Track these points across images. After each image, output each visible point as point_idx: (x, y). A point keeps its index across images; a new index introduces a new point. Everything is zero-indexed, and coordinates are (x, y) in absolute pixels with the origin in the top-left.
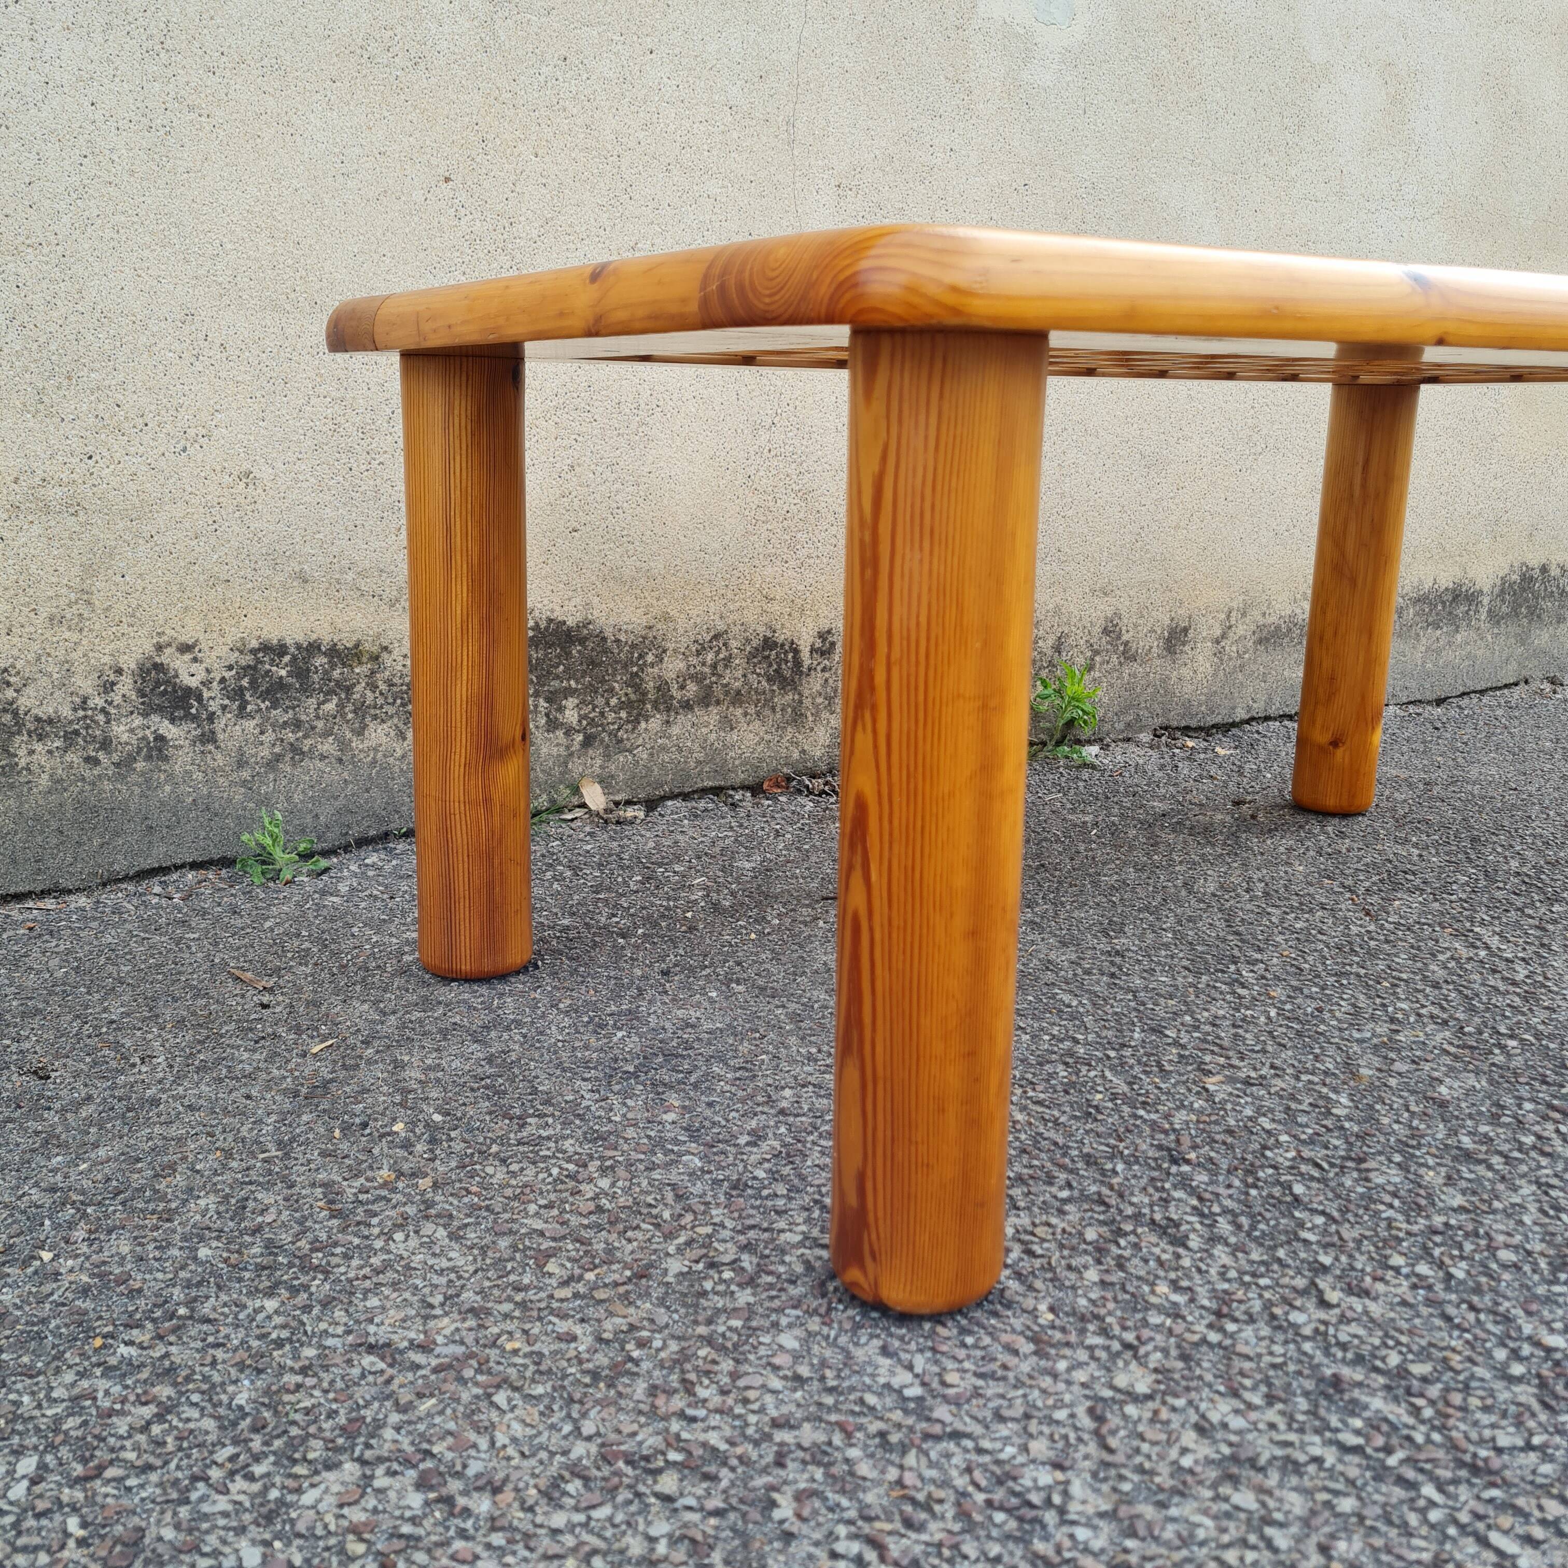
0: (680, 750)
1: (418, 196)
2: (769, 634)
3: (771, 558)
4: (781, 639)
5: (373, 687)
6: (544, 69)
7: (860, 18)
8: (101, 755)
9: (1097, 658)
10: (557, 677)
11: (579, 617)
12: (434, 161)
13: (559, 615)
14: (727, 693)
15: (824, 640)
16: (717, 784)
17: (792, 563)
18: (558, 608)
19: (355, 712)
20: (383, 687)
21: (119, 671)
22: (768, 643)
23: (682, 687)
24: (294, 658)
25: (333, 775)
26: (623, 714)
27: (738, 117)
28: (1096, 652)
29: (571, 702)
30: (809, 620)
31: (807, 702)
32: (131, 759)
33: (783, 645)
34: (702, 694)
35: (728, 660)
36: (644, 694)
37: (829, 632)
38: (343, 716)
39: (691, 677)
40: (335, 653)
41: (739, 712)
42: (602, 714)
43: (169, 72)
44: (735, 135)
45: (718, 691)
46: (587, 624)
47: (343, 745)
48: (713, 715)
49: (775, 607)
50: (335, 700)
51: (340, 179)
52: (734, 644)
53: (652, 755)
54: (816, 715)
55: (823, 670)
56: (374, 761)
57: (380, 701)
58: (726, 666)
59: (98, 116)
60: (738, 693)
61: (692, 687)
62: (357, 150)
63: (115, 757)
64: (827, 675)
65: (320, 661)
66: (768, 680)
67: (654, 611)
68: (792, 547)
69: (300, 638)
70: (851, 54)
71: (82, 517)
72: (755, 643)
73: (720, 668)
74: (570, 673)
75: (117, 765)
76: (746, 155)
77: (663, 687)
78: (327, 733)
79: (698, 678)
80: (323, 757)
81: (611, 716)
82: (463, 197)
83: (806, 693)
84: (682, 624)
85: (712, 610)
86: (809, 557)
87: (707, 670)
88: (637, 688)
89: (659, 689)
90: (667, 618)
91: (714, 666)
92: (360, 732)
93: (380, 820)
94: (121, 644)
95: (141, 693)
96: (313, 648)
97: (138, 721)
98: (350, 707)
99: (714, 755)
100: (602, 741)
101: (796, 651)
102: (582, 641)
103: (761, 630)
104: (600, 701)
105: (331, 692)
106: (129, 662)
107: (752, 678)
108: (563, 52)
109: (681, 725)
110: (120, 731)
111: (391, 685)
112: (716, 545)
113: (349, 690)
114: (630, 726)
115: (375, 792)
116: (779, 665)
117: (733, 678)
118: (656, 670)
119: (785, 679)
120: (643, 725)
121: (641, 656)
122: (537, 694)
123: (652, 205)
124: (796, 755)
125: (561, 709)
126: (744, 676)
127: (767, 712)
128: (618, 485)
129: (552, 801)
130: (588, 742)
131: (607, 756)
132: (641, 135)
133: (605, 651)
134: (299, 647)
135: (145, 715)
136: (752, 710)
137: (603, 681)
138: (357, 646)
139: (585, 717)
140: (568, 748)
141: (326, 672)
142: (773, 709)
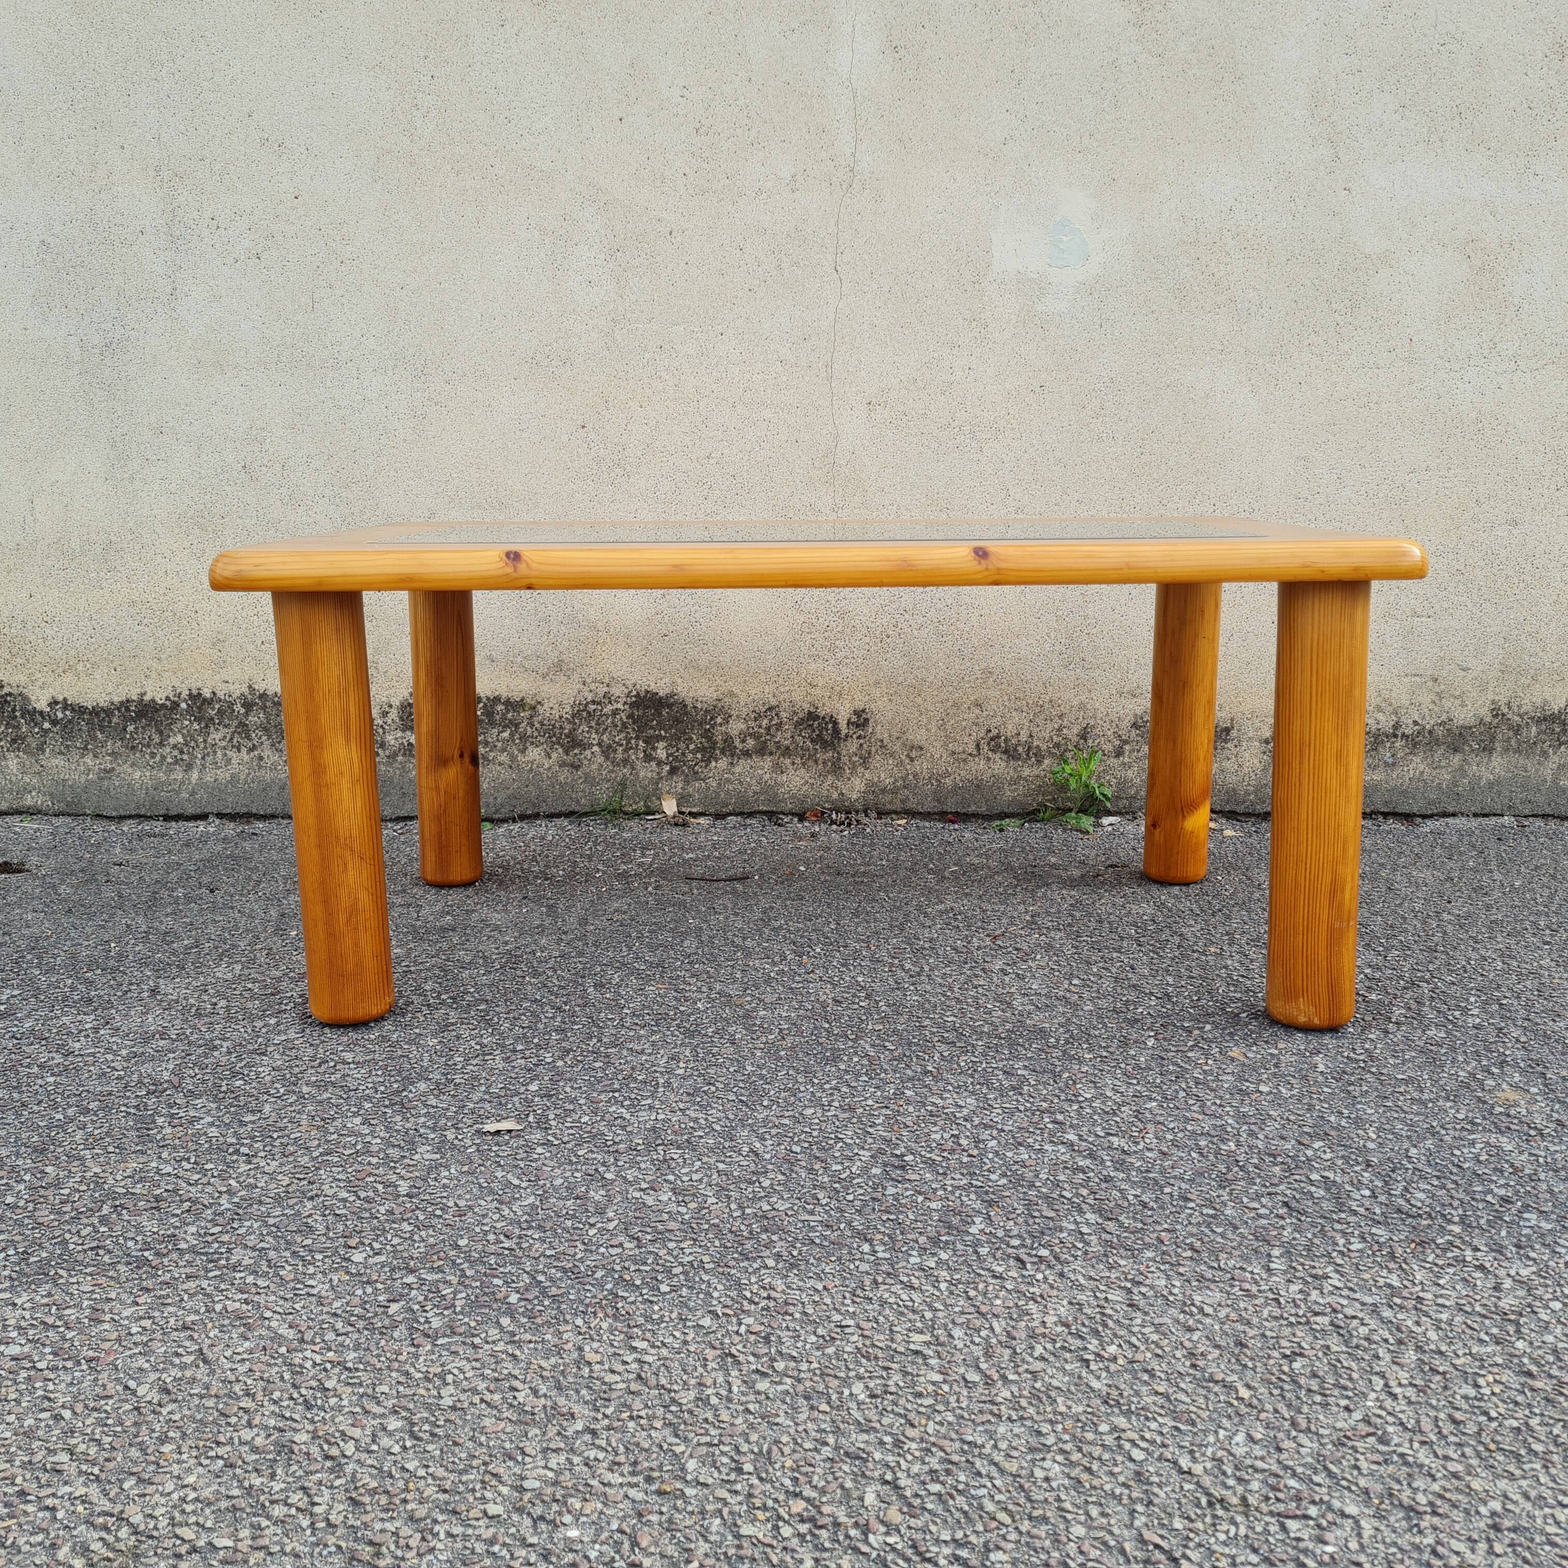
0: (741, 783)
1: (565, 438)
2: (812, 709)
3: (816, 657)
4: (822, 714)
5: (532, 725)
6: (647, 355)
7: (886, 289)
8: (380, 751)
9: (1127, 747)
10: (652, 728)
11: (668, 691)
12: (575, 417)
13: (653, 688)
14: (778, 748)
15: (859, 717)
16: (769, 809)
17: (832, 662)
18: (652, 684)
19: (520, 739)
20: (537, 725)
21: (391, 706)
22: (812, 716)
23: (743, 741)
24: (485, 705)
25: (506, 775)
26: (699, 756)
28: (1126, 742)
29: (661, 745)
30: (846, 702)
31: (845, 759)
32: (395, 754)
33: (824, 718)
34: (758, 747)
35: (779, 726)
36: (715, 743)
37: (863, 711)
38: (513, 741)
39: (750, 735)
40: (508, 703)
41: (788, 761)
42: (683, 754)
43: (425, 386)
44: (785, 379)
45: (771, 746)
46: (672, 695)
47: (513, 758)
48: (767, 762)
49: (817, 691)
50: (509, 731)
51: (518, 433)
52: (784, 715)
53: (720, 784)
54: (853, 768)
55: (859, 737)
56: (531, 770)
57: (535, 734)
58: (777, 729)
59: (389, 413)
60: (787, 748)
61: (751, 742)
62: (529, 416)
63: (387, 753)
64: (862, 741)
65: (500, 707)
66: (812, 741)
67: (722, 689)
68: (832, 649)
69: (489, 694)
70: (878, 314)
71: (374, 623)
72: (801, 715)
73: (773, 731)
74: (660, 725)
75: (388, 757)
76: (792, 391)
77: (728, 740)
78: (503, 750)
79: (756, 736)
80: (500, 764)
81: (690, 756)
82: (592, 436)
83: (844, 752)
84: (743, 698)
85: (767, 691)
86: (846, 657)
87: (762, 731)
88: (709, 739)
89: (725, 741)
90: (732, 694)
91: (768, 729)
92: (523, 751)
93: (534, 805)
94: (392, 692)
95: (401, 719)
96: (497, 700)
97: (399, 734)
98: (517, 736)
99: (767, 789)
100: (683, 772)
101: (835, 723)
102: (670, 706)
103: (806, 707)
104: (682, 745)
105: (506, 726)
106: (396, 702)
107: (798, 739)
108: (659, 343)
109: (742, 766)
110: (390, 738)
111: (542, 725)
112: (770, 648)
113: (517, 726)
114: (704, 764)
115: (531, 788)
116: (821, 732)
117: (784, 737)
118: (723, 728)
119: (826, 742)
120: (713, 764)
121: (712, 719)
122: (637, 738)
123: (721, 429)
124: (835, 796)
125: (654, 749)
126: (792, 737)
127: (811, 763)
128: (697, 607)
129: (647, 807)
130: (673, 771)
131: (687, 782)
132: (714, 387)
133: (686, 713)
134: (488, 699)
135: (403, 731)
136: (798, 761)
137: (685, 733)
138: (522, 700)
139: (672, 755)
140: (658, 773)
141: (503, 714)
142: (816, 761)
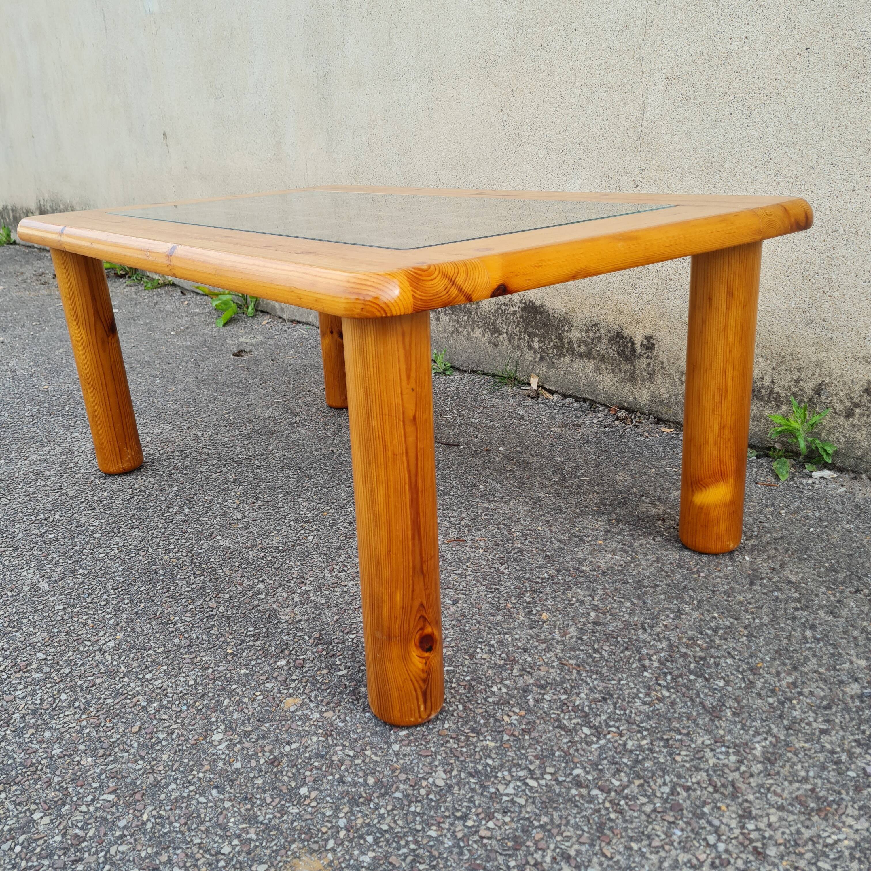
0: (577, 376)
1: (493, 119)
2: (619, 330)
4: (625, 335)
5: (477, 314)
10: (532, 327)
11: (540, 302)
12: (497, 104)
13: (533, 300)
14: (598, 355)
15: (649, 341)
16: (591, 398)
17: (633, 295)
19: (472, 322)
20: (479, 315)
22: (619, 335)
23: (579, 346)
25: (466, 344)
26: (555, 351)
27: (614, 52)
29: (536, 339)
30: (641, 328)
31: (638, 372)
33: (626, 338)
34: (587, 352)
35: (600, 338)
36: (564, 344)
37: (651, 337)
38: (469, 322)
39: (583, 342)
41: (603, 366)
42: (547, 348)
45: (594, 353)
46: (542, 306)
47: (469, 333)
48: (591, 364)
49: (623, 317)
52: (602, 331)
53: (565, 374)
54: (643, 380)
55: (648, 357)
56: (476, 343)
57: (478, 320)
58: (599, 341)
60: (604, 356)
61: (583, 348)
64: (649, 361)
66: (618, 354)
67: (569, 306)
68: (635, 285)
72: (613, 333)
73: (596, 341)
74: (536, 326)
76: (617, 72)
77: (571, 343)
78: (465, 328)
79: (586, 344)
80: (464, 336)
81: (550, 351)
83: (638, 367)
84: (580, 315)
85: (593, 312)
86: (643, 293)
87: (590, 340)
88: (561, 340)
89: (569, 344)
90: (574, 311)
91: (593, 339)
92: (473, 330)
93: (477, 365)
98: (471, 320)
99: (591, 384)
100: (547, 360)
101: (633, 343)
102: (541, 313)
103: (616, 327)
104: (547, 342)
105: (466, 313)
107: (610, 350)
109: (578, 364)
111: (481, 315)
113: (470, 313)
114: (557, 358)
115: (476, 354)
116: (624, 348)
117: (602, 347)
118: (568, 334)
119: (627, 357)
120: (562, 359)
121: (562, 326)
122: (525, 332)
123: (573, 107)
124: (631, 399)
125: (533, 341)
126: (607, 348)
127: (617, 370)
130: (542, 359)
131: (548, 368)
132: (569, 73)
133: (549, 320)
136: (609, 367)
137: (548, 334)
139: (541, 347)
140: (534, 359)
142: (620, 370)
